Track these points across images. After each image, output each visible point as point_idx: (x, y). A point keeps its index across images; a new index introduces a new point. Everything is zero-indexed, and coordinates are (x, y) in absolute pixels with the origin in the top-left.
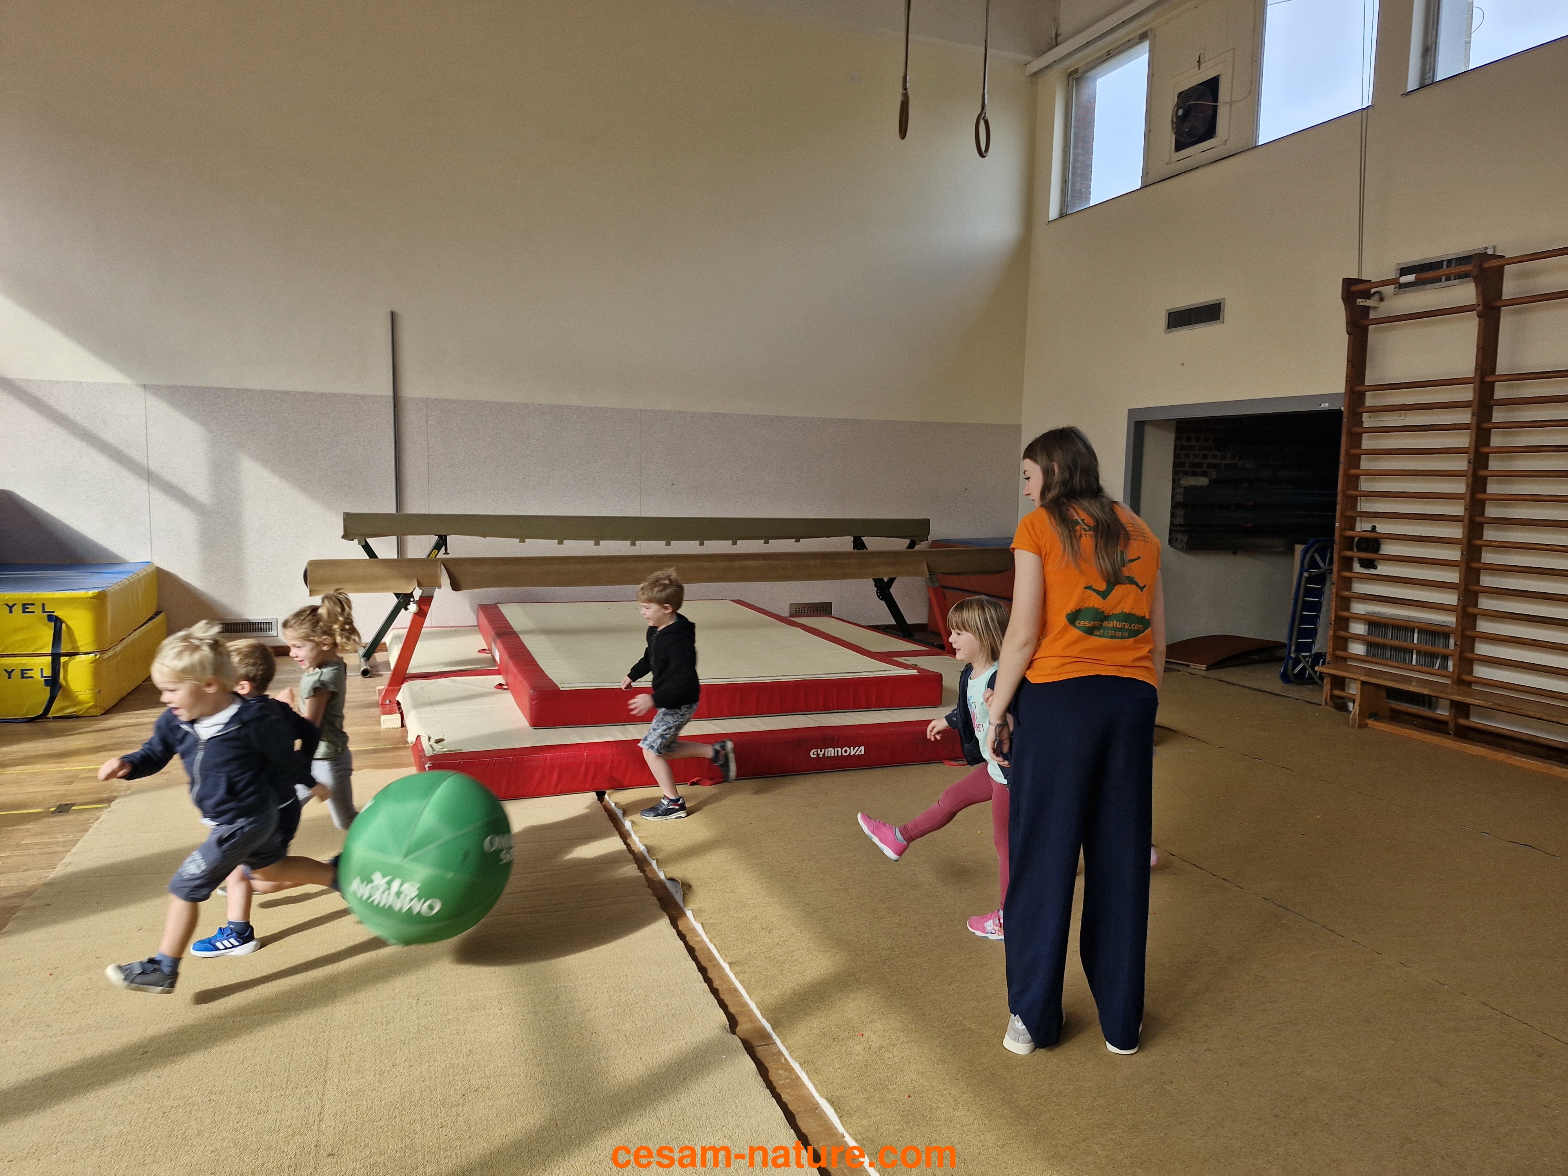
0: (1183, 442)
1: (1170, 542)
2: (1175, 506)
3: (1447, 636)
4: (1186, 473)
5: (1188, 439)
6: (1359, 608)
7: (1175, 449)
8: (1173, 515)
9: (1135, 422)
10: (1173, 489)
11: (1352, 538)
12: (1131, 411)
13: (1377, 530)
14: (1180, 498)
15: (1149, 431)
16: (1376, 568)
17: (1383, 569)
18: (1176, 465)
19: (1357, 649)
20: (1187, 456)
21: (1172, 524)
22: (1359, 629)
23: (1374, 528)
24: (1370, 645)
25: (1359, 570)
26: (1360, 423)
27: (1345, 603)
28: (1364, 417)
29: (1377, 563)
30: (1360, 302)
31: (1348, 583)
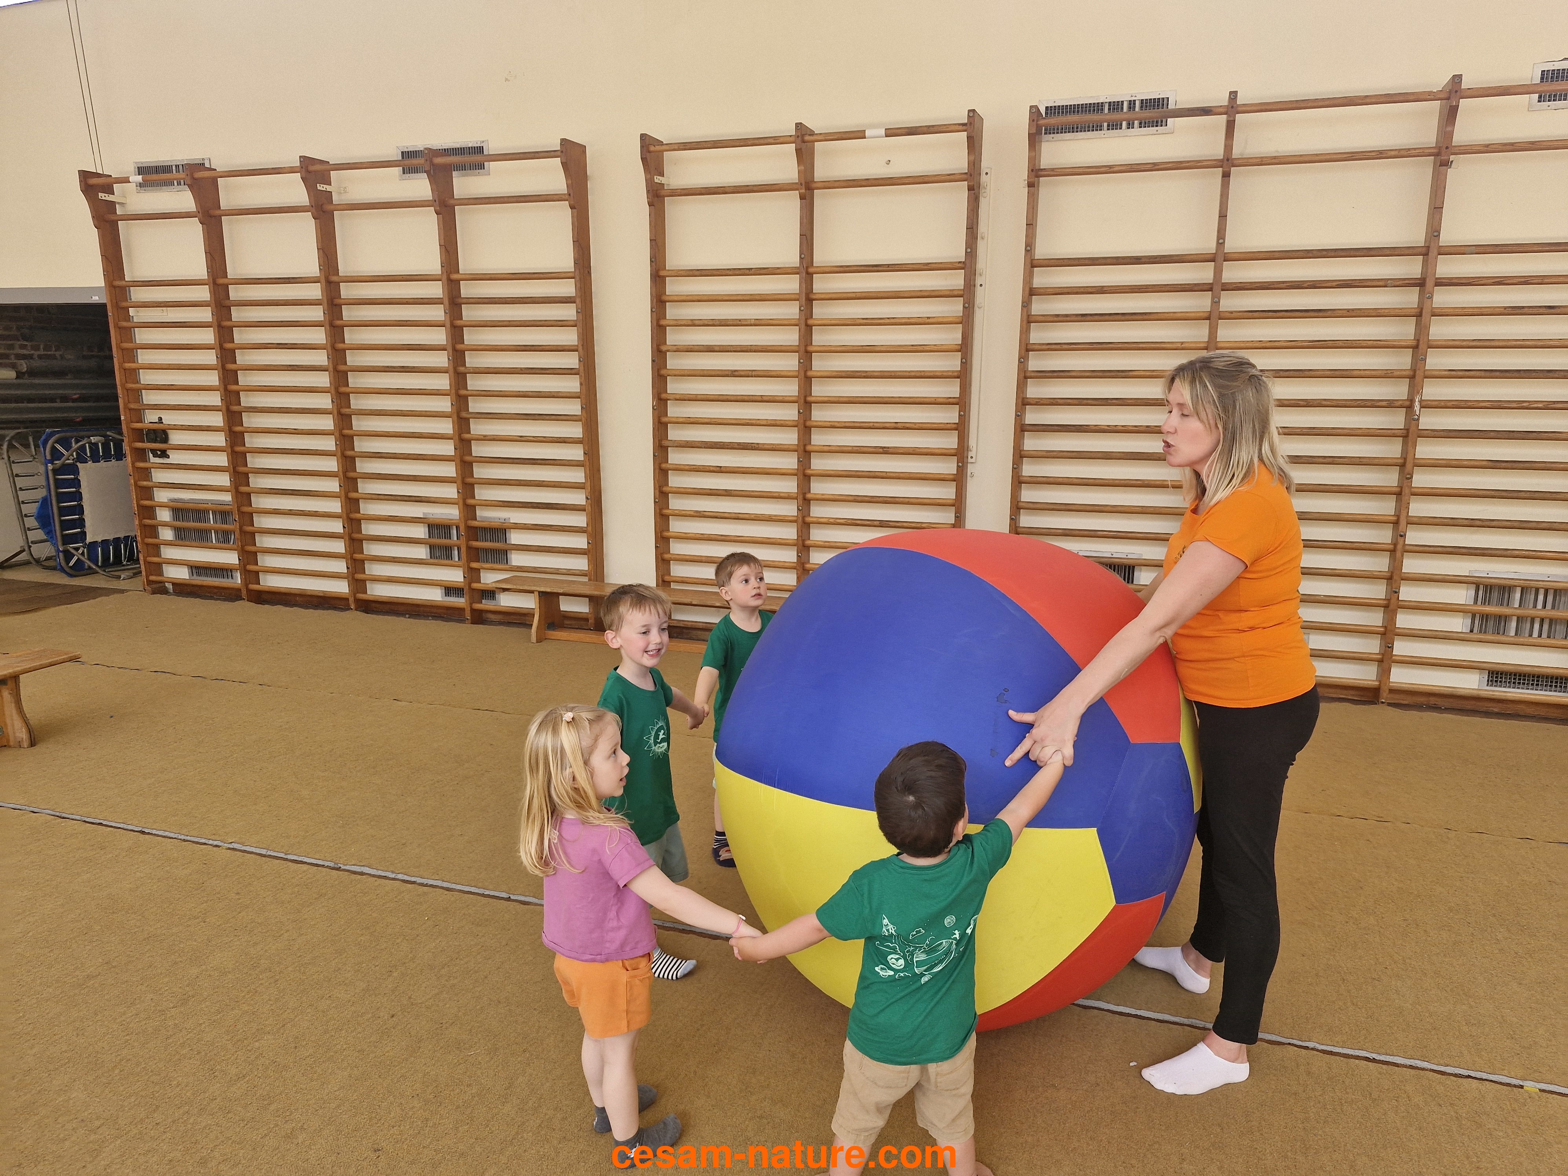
6: (162, 496)
11: (141, 430)
13: (163, 421)
16: (169, 458)
17: (175, 457)
19: (167, 534)
22: (164, 515)
23: (160, 419)
24: (178, 529)
25: (153, 460)
26: (128, 318)
27: (146, 492)
28: (132, 311)
29: (169, 452)
30: (102, 196)
31: (146, 473)
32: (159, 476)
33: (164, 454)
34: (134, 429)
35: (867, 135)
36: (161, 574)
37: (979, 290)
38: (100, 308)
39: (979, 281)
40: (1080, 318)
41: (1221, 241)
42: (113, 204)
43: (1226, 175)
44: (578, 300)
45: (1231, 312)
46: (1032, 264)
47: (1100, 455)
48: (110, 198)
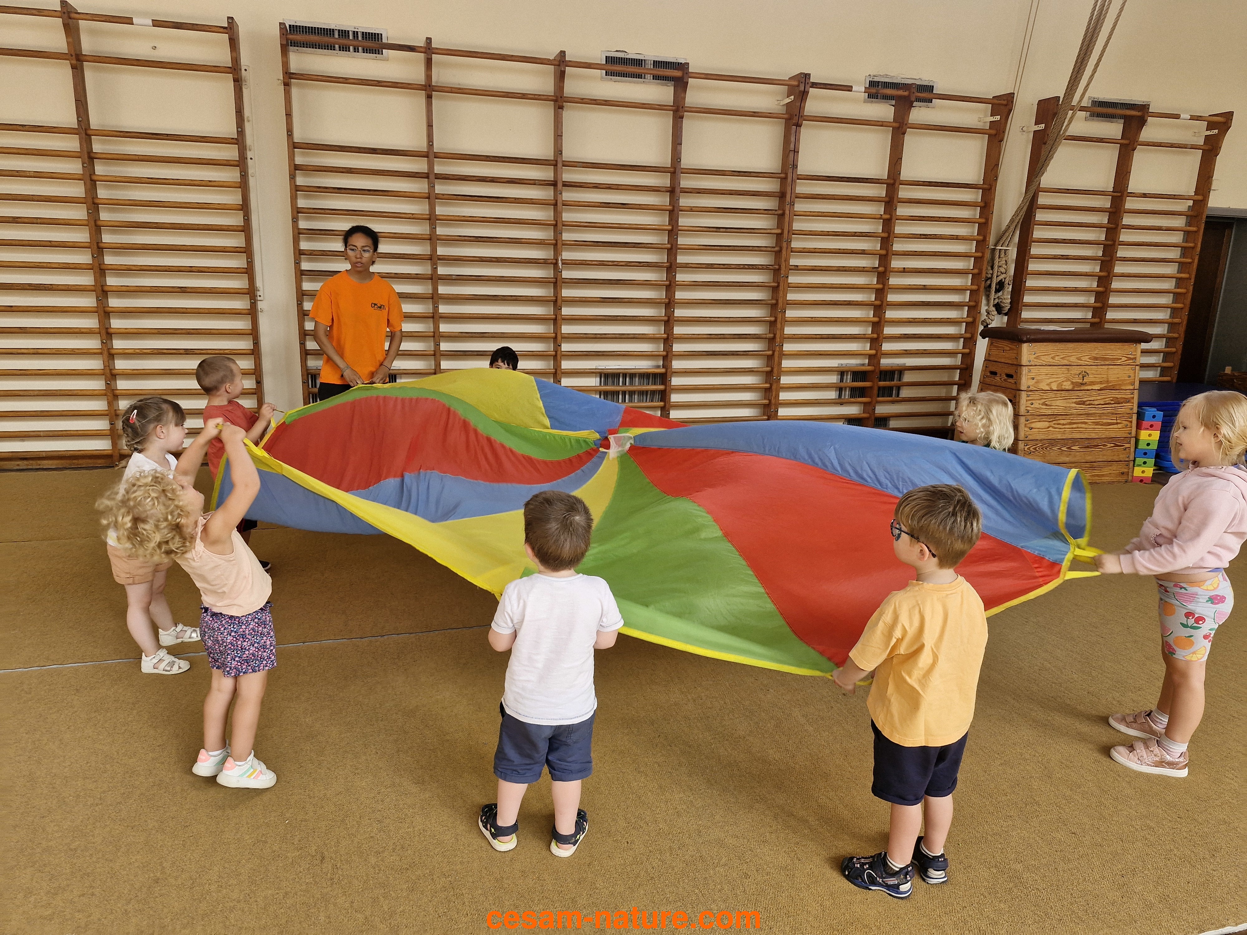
35: (134, 22)
37: (250, 162)
39: (249, 154)
40: (336, 191)
41: (431, 143)
43: (429, 97)
45: (443, 195)
46: (294, 146)
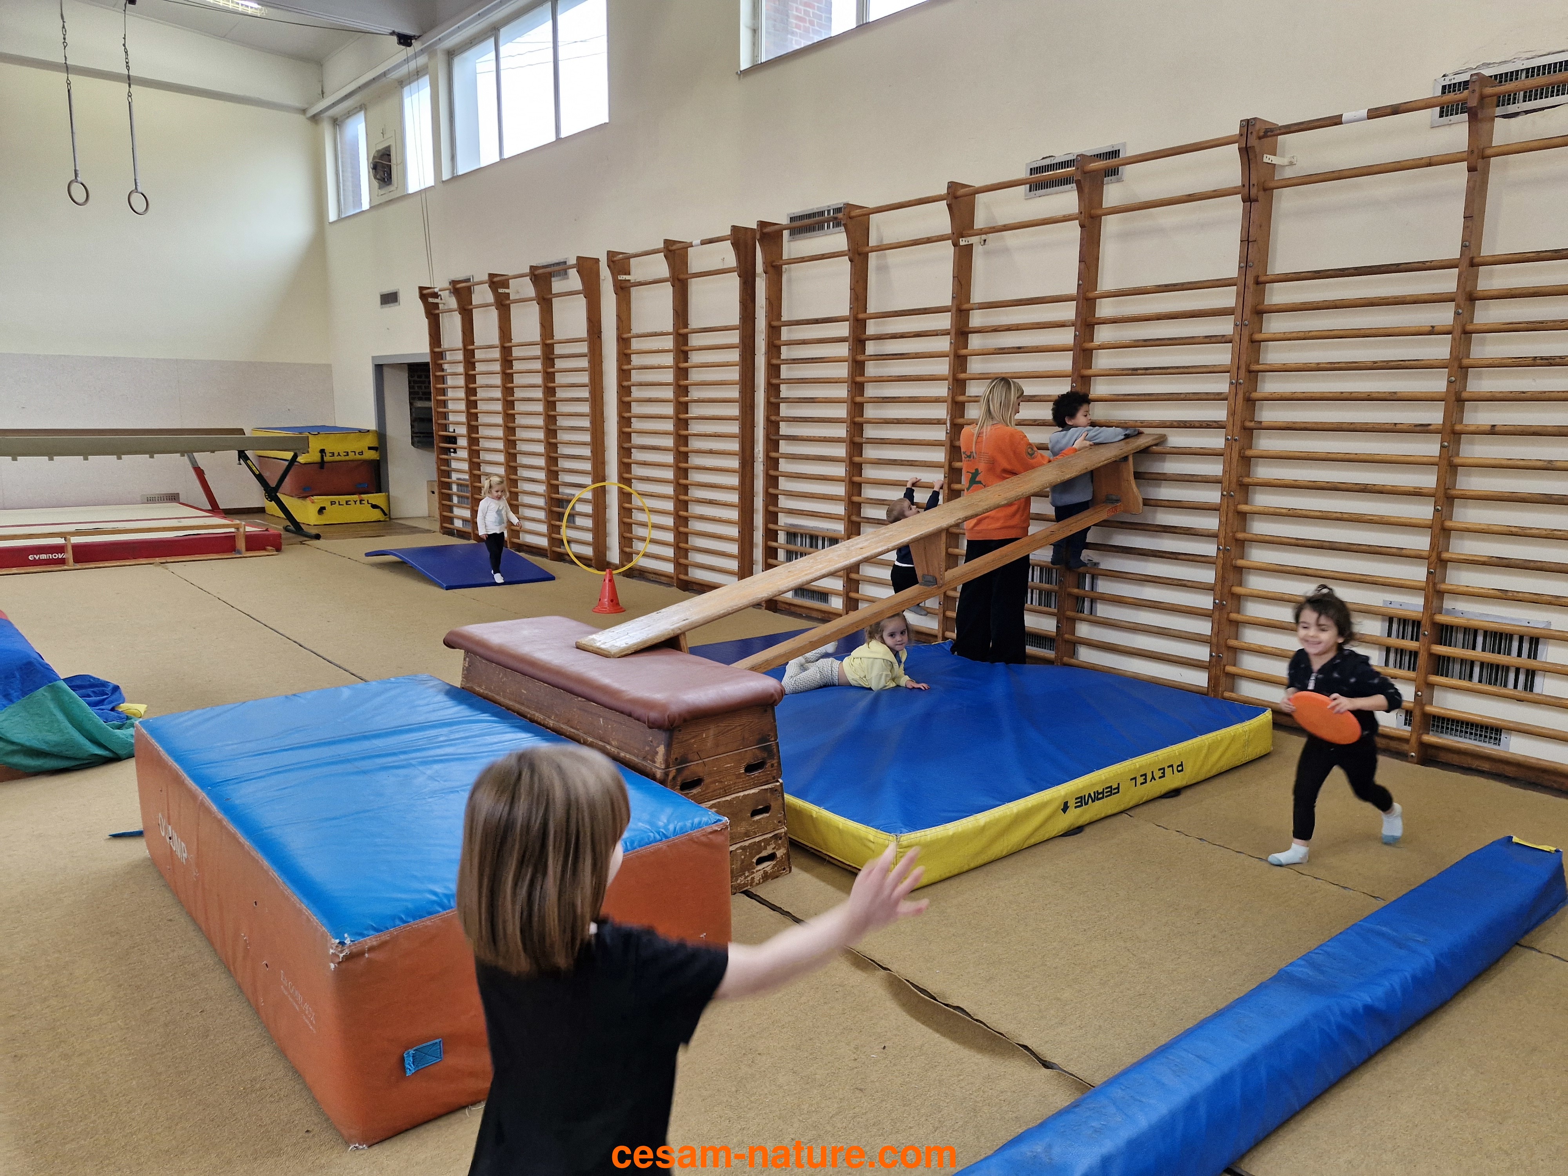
0: (416, 378)
1: (413, 444)
2: (413, 421)
3: (467, 486)
4: (420, 399)
5: (419, 377)
6: (454, 476)
7: (409, 383)
8: (412, 426)
9: (376, 365)
10: (411, 409)
11: (446, 436)
12: (373, 358)
14: (414, 415)
15: (385, 369)
16: (457, 453)
18: (410, 393)
19: (455, 499)
20: (420, 387)
21: (413, 432)
22: (455, 488)
23: (454, 430)
24: (459, 496)
25: (452, 454)
26: (443, 370)
27: (448, 474)
28: (446, 366)
29: (457, 450)
30: (431, 300)
31: (447, 462)
32: (454, 465)
33: (455, 452)
34: (439, 435)
35: (693, 244)
36: (452, 523)
38: (427, 364)
42: (437, 304)
44: (589, 355)
47: (804, 457)
48: (436, 301)
